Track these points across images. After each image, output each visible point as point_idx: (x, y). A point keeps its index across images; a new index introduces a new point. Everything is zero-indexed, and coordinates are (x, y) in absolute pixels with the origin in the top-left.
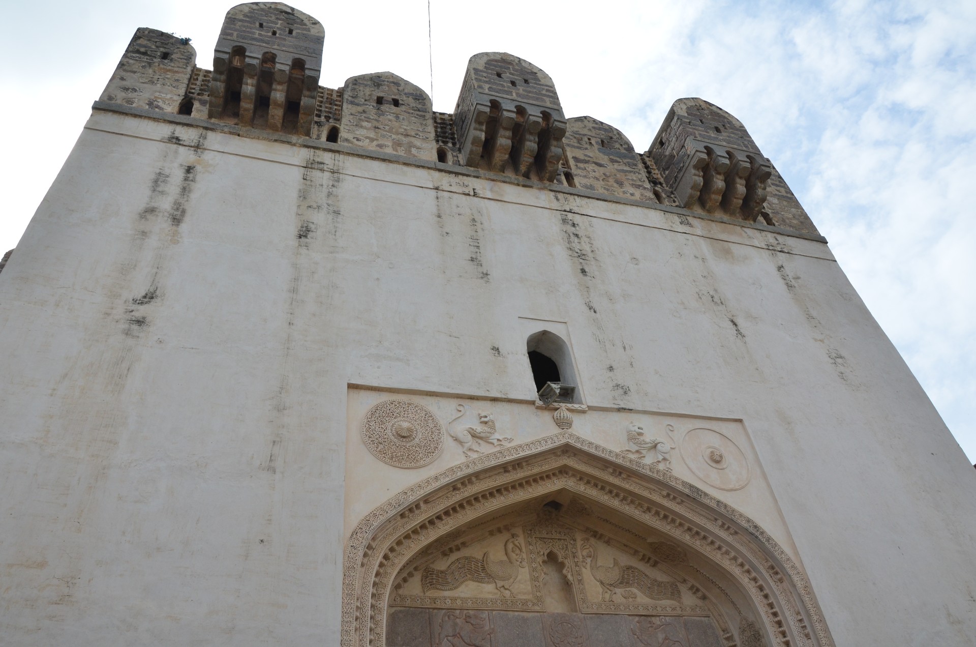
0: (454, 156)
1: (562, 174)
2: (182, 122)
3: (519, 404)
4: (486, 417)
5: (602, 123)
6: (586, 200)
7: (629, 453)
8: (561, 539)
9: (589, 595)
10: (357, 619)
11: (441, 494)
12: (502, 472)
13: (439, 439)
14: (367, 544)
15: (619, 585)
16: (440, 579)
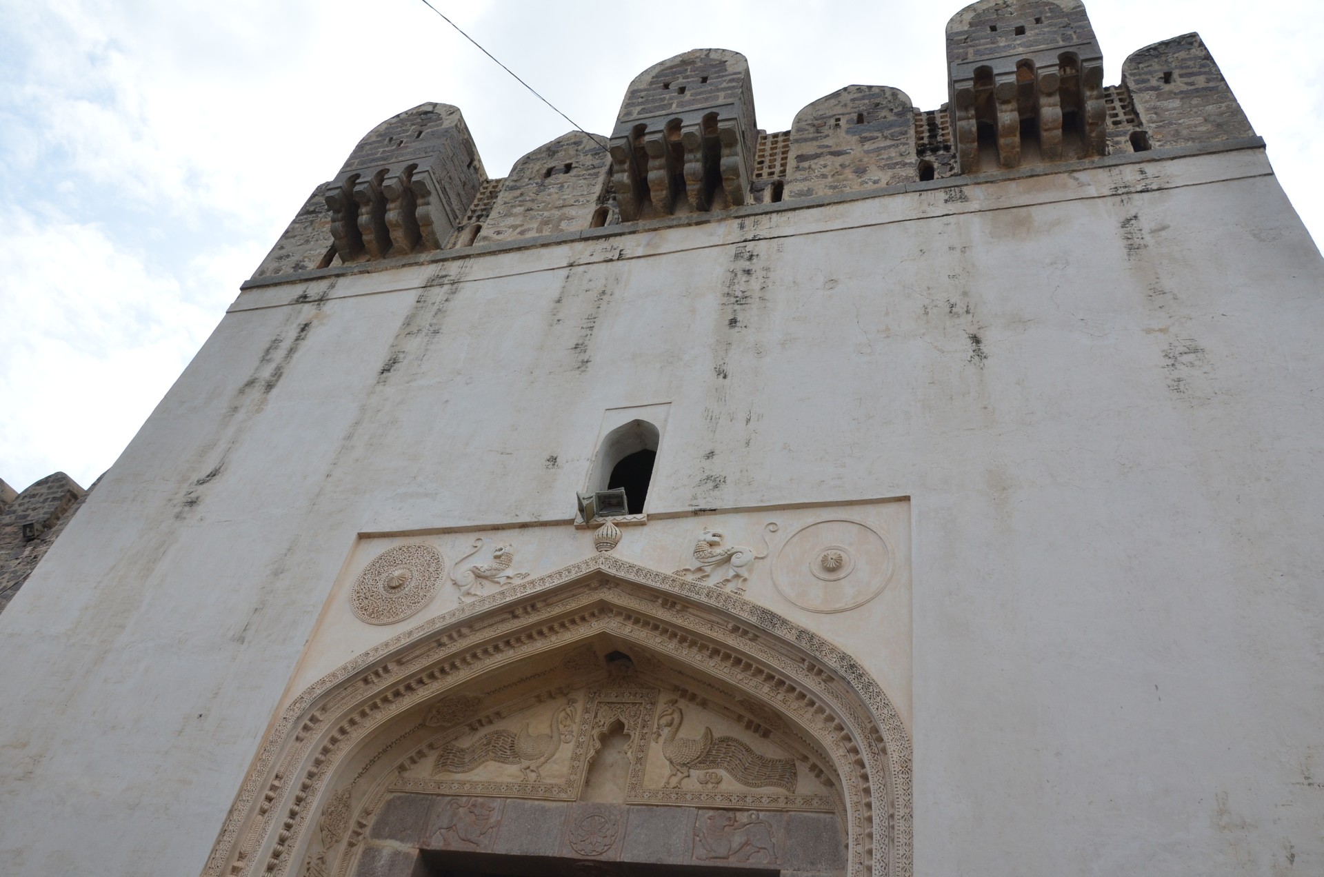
2: (315, 276)
3: (554, 527)
4: (501, 549)
5: (870, 87)
6: (790, 214)
7: (687, 573)
8: (636, 703)
9: (646, 779)
10: (269, 799)
11: (418, 653)
12: (509, 619)
13: (434, 585)
14: (310, 716)
15: (698, 765)
16: (456, 759)
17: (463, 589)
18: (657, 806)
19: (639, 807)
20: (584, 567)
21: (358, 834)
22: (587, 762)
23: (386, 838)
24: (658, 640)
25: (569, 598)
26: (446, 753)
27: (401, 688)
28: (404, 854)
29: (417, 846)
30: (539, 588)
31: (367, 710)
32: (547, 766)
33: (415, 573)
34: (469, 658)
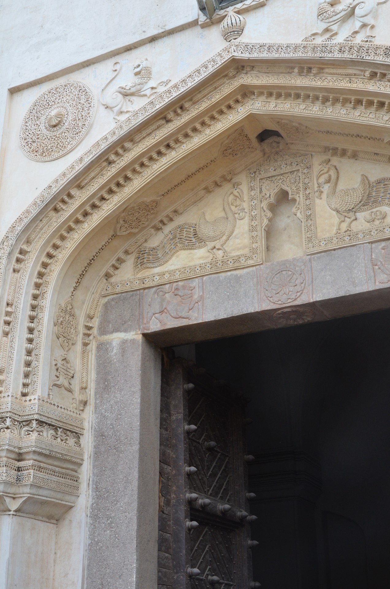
3: (181, 32)
4: (139, 66)
7: (316, 37)
8: (294, 171)
9: (319, 230)
10: (8, 323)
11: (93, 174)
12: (163, 124)
13: (89, 114)
14: (18, 250)
15: (362, 207)
16: (151, 257)
17: (116, 110)
18: (334, 250)
19: (319, 255)
20: (218, 59)
21: (89, 335)
22: (263, 230)
23: (112, 333)
24: (302, 106)
25: (212, 91)
26: (141, 255)
27: (88, 208)
28: (131, 340)
29: (139, 332)
30: (183, 89)
31: (65, 234)
32: (230, 242)
33: (69, 109)
34: (138, 168)
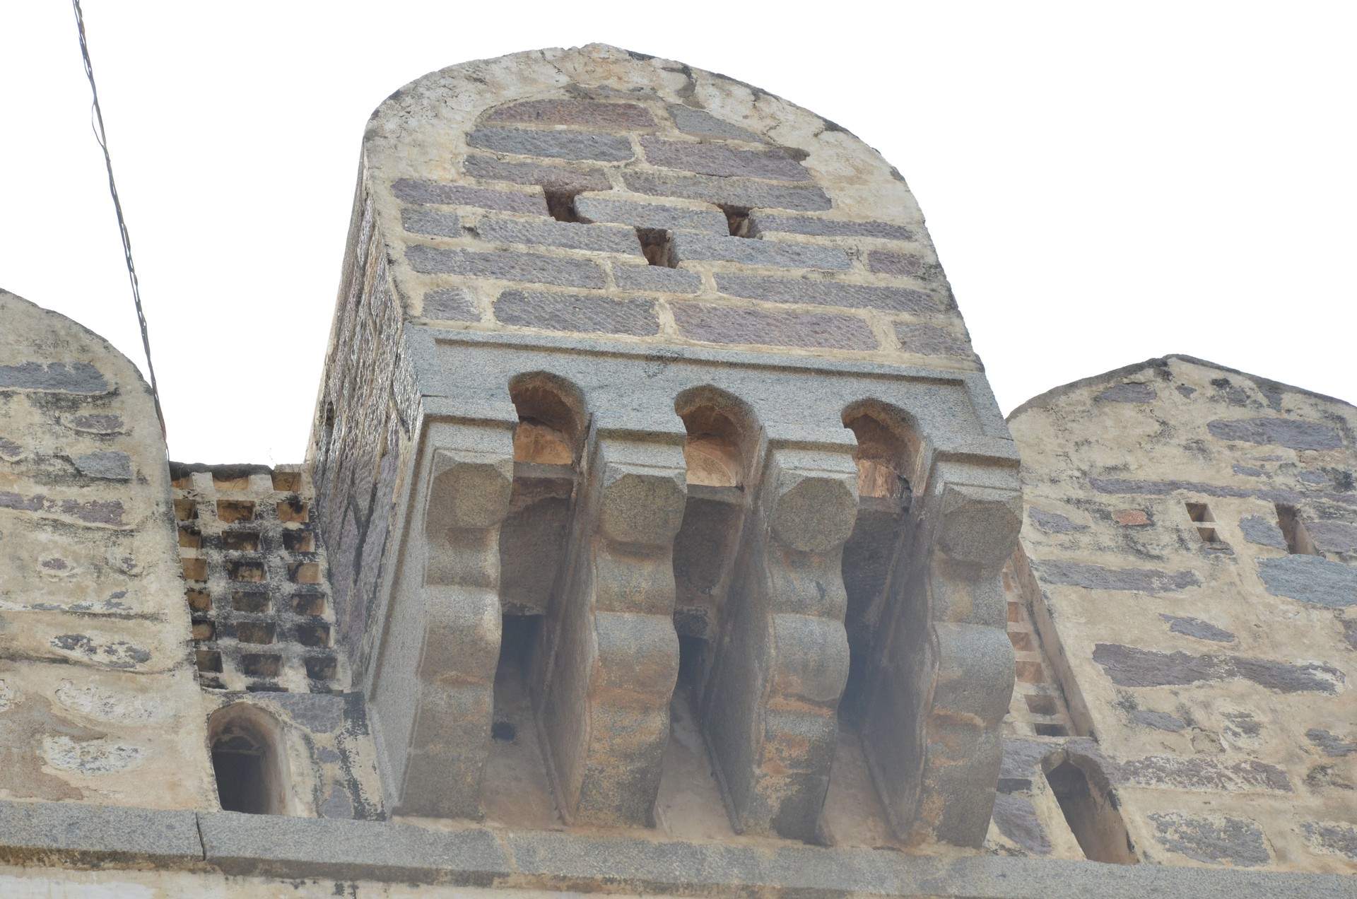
0: (318, 757)
1: (1038, 778)
5: (1273, 389)
